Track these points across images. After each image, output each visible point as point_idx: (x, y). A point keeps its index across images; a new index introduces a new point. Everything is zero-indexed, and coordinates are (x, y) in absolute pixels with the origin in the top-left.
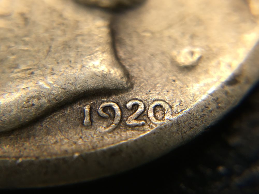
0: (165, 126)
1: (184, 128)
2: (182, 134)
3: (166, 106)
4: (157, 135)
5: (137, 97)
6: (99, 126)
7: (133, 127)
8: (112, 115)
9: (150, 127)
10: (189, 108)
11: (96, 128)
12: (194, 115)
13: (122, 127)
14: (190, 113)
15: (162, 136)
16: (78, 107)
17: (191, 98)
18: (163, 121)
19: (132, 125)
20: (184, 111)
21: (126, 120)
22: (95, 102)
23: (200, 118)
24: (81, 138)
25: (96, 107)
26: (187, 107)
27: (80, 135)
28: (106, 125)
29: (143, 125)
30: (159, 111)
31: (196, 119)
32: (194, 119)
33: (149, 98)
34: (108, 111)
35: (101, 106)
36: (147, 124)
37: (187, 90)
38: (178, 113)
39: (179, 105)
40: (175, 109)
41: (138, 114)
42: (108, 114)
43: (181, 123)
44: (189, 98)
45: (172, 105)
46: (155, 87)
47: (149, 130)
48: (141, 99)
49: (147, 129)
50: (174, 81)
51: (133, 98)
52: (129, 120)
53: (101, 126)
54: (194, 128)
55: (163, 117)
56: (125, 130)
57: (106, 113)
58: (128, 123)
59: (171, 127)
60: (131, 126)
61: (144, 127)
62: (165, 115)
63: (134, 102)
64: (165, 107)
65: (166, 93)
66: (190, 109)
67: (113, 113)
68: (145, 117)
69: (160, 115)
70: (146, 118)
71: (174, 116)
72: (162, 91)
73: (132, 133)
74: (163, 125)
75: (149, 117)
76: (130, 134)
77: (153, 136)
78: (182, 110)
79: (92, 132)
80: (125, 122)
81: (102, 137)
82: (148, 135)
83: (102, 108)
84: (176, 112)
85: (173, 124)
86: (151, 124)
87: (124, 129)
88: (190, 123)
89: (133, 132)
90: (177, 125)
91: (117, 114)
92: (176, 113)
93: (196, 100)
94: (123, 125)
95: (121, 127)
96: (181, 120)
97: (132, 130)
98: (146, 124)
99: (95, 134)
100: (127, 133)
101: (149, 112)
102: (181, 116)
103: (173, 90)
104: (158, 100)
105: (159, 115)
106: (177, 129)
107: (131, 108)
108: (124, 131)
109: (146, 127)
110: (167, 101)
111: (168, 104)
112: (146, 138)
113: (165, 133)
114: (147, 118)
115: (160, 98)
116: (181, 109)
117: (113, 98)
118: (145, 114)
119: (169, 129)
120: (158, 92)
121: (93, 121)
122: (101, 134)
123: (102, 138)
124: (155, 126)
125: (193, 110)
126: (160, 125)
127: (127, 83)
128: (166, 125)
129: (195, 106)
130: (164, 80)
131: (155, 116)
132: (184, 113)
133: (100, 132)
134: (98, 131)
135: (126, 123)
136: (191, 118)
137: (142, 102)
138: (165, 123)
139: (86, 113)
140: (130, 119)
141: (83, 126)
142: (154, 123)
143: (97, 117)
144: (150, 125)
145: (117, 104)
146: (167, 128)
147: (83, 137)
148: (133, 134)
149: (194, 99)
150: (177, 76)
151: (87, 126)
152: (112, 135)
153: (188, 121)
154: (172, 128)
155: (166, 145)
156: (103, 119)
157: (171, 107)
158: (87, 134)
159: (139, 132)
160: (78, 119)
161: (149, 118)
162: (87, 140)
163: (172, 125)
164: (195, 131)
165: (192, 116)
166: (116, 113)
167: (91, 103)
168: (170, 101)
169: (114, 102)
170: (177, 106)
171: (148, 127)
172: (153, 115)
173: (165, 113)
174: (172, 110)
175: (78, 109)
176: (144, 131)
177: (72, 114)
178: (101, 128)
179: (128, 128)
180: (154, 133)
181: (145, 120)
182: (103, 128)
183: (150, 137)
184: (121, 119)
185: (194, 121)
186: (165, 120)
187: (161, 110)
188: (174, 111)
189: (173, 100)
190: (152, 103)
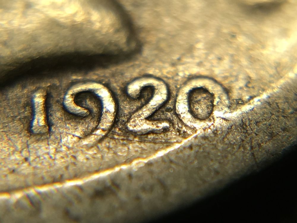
0: (215, 132)
1: (256, 135)
2: (252, 148)
3: (216, 90)
4: (197, 152)
5: (151, 72)
6: (67, 134)
7: (143, 136)
8: (95, 110)
9: (180, 134)
10: (268, 91)
11: (59, 139)
12: (279, 108)
13: (118, 135)
14: (269, 104)
15: (208, 153)
16: (19, 94)
17: (272, 71)
18: (210, 120)
19: (140, 131)
20: (256, 99)
21: (126, 120)
22: (58, 84)
23: (292, 113)
24: (26, 159)
25: (60, 94)
26: (264, 90)
27: (25, 153)
28: (82, 133)
29: (165, 130)
30: (200, 100)
31: (284, 117)
32: (278, 116)
33: (177, 75)
34: (86, 102)
35: (70, 92)
36: (174, 128)
37: (262, 54)
38: (243, 103)
39: (247, 86)
40: (235, 94)
41: (153, 108)
42: (86, 108)
43: (249, 125)
44: (267, 72)
45: (229, 88)
46: (190, 50)
47: (177, 142)
48: (159, 74)
49: (175, 138)
50: (233, 36)
51: (143, 73)
52: (134, 121)
53: (70, 134)
54: (280, 135)
55: (210, 113)
56: (125, 142)
57: (82, 107)
58: (131, 128)
59: (228, 133)
60: (139, 133)
61: (167, 135)
62: (214, 108)
63: (144, 82)
64: (214, 91)
65: (215, 62)
66: (271, 94)
67: (97, 107)
68: (169, 114)
69: (203, 110)
70: (172, 116)
71: (234, 109)
72: (206, 58)
73: (141, 147)
74: (209, 130)
75: (178, 113)
76: (137, 151)
77: (187, 152)
78: (252, 98)
79: (52, 149)
80: (125, 124)
81: (75, 157)
82: (177, 151)
83: (72, 95)
84: (240, 102)
85: (231, 126)
86: (184, 128)
87: (123, 140)
88: (270, 125)
89: (142, 145)
90: (241, 130)
91: (105, 108)
92: (238, 104)
93: (281, 75)
94: (120, 132)
95: (116, 137)
96: (249, 119)
97: (140, 142)
98: (172, 129)
99: (57, 151)
100: (129, 148)
101: (177, 104)
102: (250, 110)
103: (232, 56)
104: (198, 77)
105: (201, 109)
106: (240, 138)
107: (137, 95)
108: (124, 145)
109: (172, 135)
110: (219, 79)
111: (221, 85)
112: (173, 158)
113: (215, 147)
114: (174, 116)
115: (203, 71)
116: (250, 95)
117: (98, 75)
118: (170, 108)
119: (224, 138)
120: (197, 60)
121: (53, 125)
122: (71, 151)
123: (73, 160)
124: (191, 133)
125: (276, 97)
126: (202, 131)
127: (129, 41)
128: (217, 130)
129: (281, 88)
130: (212, 34)
131: (191, 111)
132: (255, 103)
133: (68, 148)
134: (64, 145)
135: (127, 128)
136: (272, 114)
137: (162, 83)
138: (214, 126)
139: (36, 107)
140: (136, 118)
141: (31, 135)
142: (189, 126)
143: (61, 115)
144: (181, 129)
145: (107, 86)
146: (219, 136)
147: (32, 158)
148: (143, 149)
149: (278, 73)
150: (239, 26)
151: (41, 134)
152: (95, 154)
153: (265, 120)
154: (230, 136)
155: (217, 172)
156: (75, 119)
157: (227, 91)
158: (40, 153)
159: (157, 146)
160: (20, 119)
161: (178, 116)
162: (39, 165)
163: (230, 129)
164: (282, 142)
165: (274, 109)
166: (104, 106)
167: (49, 84)
168: (226, 78)
169: (100, 82)
170: (241, 88)
171: (176, 135)
172: (188, 109)
173: (215, 103)
174: (229, 98)
175: (19, 98)
176: (168, 143)
177: (5, 108)
178: (72, 138)
179: (131, 138)
180: (191, 147)
181: (170, 121)
182: (75, 139)
183: (181, 154)
184: (115, 119)
185: (278, 120)
186: (213, 118)
187: (205, 98)
188: (233, 100)
189: (231, 76)
190: (185, 83)
